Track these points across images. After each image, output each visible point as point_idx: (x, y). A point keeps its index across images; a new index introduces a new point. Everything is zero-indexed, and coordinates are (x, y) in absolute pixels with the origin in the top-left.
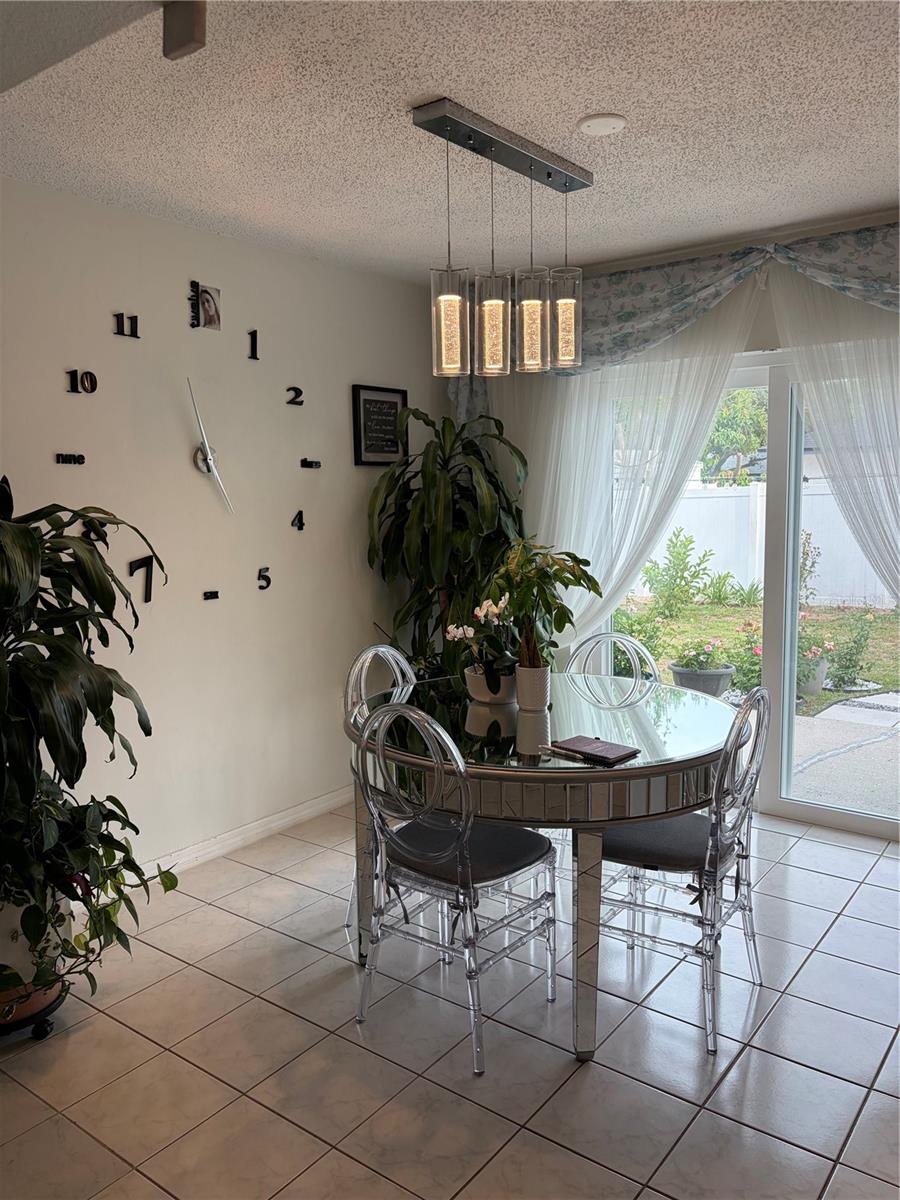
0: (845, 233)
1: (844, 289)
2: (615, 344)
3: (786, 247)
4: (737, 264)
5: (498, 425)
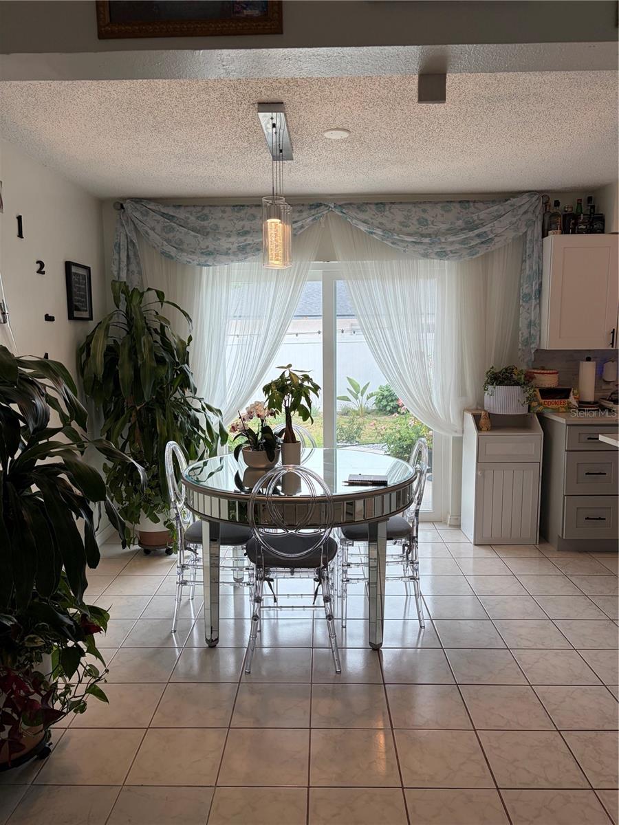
0: (370, 204)
1: (372, 233)
2: (239, 249)
3: (340, 206)
4: (313, 212)
5: (160, 295)
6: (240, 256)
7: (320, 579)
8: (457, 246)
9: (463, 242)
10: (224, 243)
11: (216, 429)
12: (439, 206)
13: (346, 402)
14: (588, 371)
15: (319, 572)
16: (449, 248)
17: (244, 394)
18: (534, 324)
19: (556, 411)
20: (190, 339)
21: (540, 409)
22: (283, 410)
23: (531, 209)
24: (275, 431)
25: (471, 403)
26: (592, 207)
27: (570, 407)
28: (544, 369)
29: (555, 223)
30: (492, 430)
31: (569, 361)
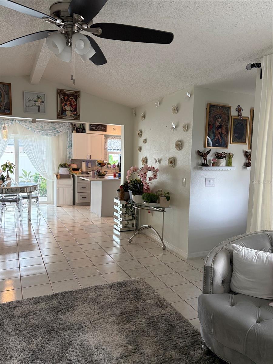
1: (28, 128)
4: (11, 122)
7: (17, 204)
8: (51, 133)
9: (52, 132)
13: (23, 179)
14: (84, 165)
16: (49, 134)
18: (71, 153)
19: (76, 174)
21: (72, 173)
22: (6, 171)
23: (69, 126)
24: (4, 176)
25: (56, 172)
26: (83, 127)
27: (79, 173)
28: (73, 164)
29: (74, 130)
30: (61, 178)
31: (80, 162)
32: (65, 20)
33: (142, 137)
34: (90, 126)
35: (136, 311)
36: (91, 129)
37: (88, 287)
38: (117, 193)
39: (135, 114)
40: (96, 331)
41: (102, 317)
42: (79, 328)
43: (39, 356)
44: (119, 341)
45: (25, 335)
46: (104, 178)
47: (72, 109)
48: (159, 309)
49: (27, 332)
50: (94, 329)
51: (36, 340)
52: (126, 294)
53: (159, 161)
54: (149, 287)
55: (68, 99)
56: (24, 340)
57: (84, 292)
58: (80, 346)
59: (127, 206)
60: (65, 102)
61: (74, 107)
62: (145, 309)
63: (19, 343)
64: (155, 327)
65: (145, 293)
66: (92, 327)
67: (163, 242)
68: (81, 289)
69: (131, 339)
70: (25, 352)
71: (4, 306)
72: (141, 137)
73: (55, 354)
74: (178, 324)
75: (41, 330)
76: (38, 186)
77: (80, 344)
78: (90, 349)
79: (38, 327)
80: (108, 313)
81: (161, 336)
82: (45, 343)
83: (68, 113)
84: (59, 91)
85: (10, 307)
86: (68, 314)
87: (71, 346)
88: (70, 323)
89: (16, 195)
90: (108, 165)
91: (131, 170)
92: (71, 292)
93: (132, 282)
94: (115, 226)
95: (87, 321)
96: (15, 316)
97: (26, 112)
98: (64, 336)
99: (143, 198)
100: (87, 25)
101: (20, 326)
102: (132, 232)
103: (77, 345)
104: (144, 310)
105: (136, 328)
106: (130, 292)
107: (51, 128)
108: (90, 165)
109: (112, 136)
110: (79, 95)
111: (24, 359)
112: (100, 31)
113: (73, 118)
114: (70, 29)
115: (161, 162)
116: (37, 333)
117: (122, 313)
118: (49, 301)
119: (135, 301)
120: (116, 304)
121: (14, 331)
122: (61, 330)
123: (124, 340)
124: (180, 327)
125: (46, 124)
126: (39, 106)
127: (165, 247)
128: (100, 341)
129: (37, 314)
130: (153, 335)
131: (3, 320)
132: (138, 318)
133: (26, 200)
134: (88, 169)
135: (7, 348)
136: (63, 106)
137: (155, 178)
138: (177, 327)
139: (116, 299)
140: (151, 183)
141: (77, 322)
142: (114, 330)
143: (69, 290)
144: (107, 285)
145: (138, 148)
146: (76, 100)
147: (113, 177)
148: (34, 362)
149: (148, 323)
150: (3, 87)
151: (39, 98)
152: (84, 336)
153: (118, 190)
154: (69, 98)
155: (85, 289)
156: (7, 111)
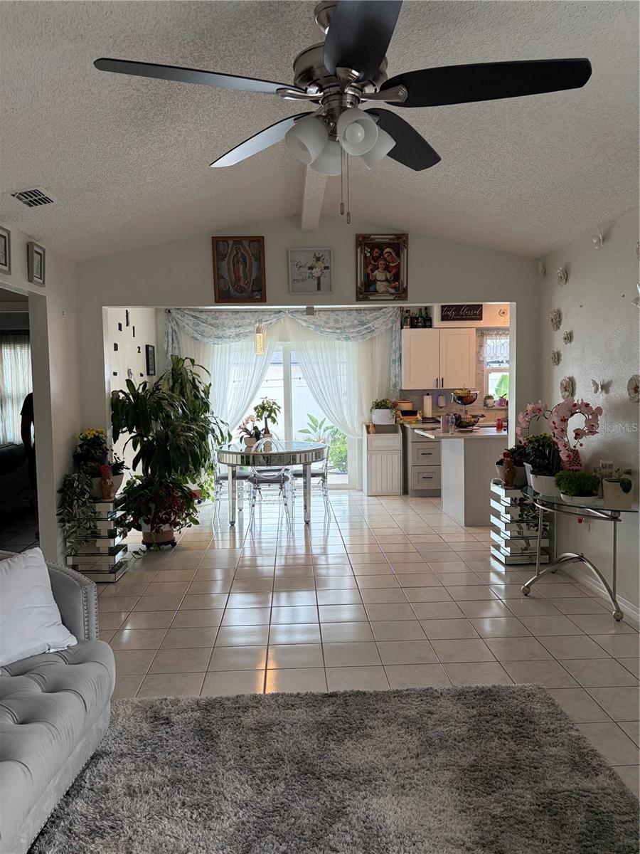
1: (309, 327)
2: (235, 335)
4: (277, 315)
5: (192, 361)
6: (237, 339)
7: (281, 489)
8: (355, 334)
9: (358, 332)
10: (228, 332)
11: (225, 434)
12: (345, 312)
13: (309, 435)
14: (428, 401)
15: (281, 486)
16: (351, 336)
17: (239, 416)
18: (398, 376)
19: (410, 423)
20: (210, 385)
21: (402, 421)
22: (264, 419)
23: (394, 314)
24: (260, 429)
25: (366, 420)
26: (427, 313)
27: (417, 421)
28: (404, 400)
29: (407, 322)
30: (376, 433)
31: (419, 396)
32: (324, 87)
33: (561, 327)
34: (442, 310)
35: (513, 768)
36: (444, 318)
37: (405, 689)
38: (498, 469)
39: (545, 273)
40: (404, 797)
41: (424, 765)
42: (366, 779)
43: (274, 825)
44: (455, 833)
45: (255, 773)
46: (471, 431)
47: (389, 275)
48: (577, 776)
49: (259, 765)
50: (402, 790)
51: (274, 787)
52: (495, 721)
53: (606, 387)
54: (557, 714)
55: (381, 254)
56: (250, 783)
57: (392, 699)
58: (362, 823)
59: (525, 502)
60: (373, 262)
61: (394, 271)
62: (536, 768)
63: (239, 786)
64: (557, 818)
65: (544, 727)
66: (397, 784)
67: (615, 601)
68: (387, 690)
69: (487, 835)
70: (248, 810)
71: (226, 702)
72: (559, 328)
73: (306, 827)
74: (623, 823)
75: (287, 769)
76: (326, 451)
77: (363, 817)
78: (385, 836)
79: (283, 760)
80: (439, 760)
81: (568, 845)
82: (290, 798)
83: (381, 287)
84: (360, 239)
85: (237, 705)
86: (348, 743)
87: (344, 818)
88: (349, 764)
89: (280, 470)
90: (487, 401)
91: (529, 412)
92: (364, 693)
93: (514, 692)
94: (494, 551)
95: (387, 768)
96: (243, 728)
97: (294, 293)
98: (332, 792)
99: (558, 484)
100: (374, 85)
101: (249, 751)
102: (531, 568)
103: (358, 818)
104: (533, 769)
105: (505, 810)
106: (505, 718)
107: (356, 321)
108: (442, 402)
109: (498, 329)
110: (405, 242)
111: (243, 823)
112: (403, 92)
113: (392, 298)
114: (335, 104)
115: (610, 389)
116: (278, 773)
117: (474, 767)
118: (314, 706)
119: (515, 742)
120: (463, 740)
121: (235, 759)
122: (328, 777)
123: (469, 833)
124: (629, 833)
125: (345, 314)
126: (319, 278)
127: (622, 613)
128: (411, 821)
129: (285, 731)
130: (547, 837)
131: (220, 730)
132: (514, 786)
133: (300, 481)
134: (438, 412)
135: (216, 793)
136: (369, 272)
137: (592, 432)
138: (618, 830)
139: (465, 728)
140: (581, 445)
141: (366, 766)
142: (449, 804)
143: (361, 690)
144: (449, 690)
145: (552, 356)
146: (398, 255)
147: (495, 428)
148: (262, 835)
149: (539, 806)
150: (249, 246)
151: (318, 259)
152: (375, 803)
153: (500, 463)
154: (382, 252)
155: (397, 691)
156: (257, 295)
